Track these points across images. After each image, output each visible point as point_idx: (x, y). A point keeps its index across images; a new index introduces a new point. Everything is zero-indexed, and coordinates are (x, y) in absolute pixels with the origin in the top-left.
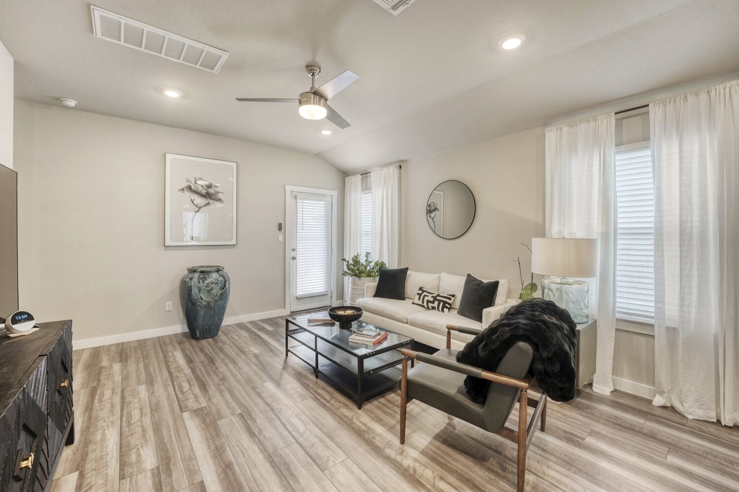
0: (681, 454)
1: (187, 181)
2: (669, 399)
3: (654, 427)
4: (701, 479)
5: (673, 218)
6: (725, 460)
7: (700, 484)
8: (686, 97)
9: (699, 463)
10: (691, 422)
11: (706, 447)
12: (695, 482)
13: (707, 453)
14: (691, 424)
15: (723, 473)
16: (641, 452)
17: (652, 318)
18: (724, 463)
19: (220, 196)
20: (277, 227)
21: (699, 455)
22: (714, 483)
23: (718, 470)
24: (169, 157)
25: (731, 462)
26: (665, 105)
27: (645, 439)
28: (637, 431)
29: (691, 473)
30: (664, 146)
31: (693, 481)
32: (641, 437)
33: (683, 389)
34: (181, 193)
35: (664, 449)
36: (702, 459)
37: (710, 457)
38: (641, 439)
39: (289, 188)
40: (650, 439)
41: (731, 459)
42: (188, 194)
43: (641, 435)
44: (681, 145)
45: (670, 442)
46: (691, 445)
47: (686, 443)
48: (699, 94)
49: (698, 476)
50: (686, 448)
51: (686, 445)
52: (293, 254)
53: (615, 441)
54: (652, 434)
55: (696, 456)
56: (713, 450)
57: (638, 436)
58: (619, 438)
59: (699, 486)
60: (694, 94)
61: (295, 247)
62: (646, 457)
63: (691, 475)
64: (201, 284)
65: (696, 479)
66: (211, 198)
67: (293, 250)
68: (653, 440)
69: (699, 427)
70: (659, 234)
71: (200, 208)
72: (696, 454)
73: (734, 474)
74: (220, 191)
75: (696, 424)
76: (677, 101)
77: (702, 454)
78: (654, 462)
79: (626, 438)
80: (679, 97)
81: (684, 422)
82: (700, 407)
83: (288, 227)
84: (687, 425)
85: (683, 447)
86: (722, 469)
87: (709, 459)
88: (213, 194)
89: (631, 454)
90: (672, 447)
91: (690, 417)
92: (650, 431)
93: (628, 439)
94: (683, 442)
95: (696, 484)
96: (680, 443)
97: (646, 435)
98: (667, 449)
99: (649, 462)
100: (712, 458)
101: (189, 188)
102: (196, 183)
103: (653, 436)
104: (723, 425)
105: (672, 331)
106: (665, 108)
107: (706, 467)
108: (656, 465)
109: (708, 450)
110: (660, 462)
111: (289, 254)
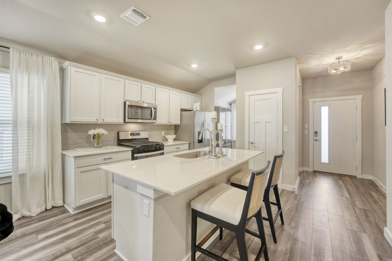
0: (42, 232)
2: (22, 213)
3: (21, 230)
4: (56, 234)
5: (23, 115)
6: (57, 221)
7: (57, 236)
8: (32, 54)
9: (51, 230)
10: (36, 217)
11: (48, 222)
12: (55, 237)
13: (51, 224)
14: (36, 218)
15: (60, 226)
16: (25, 246)
17: (11, 172)
18: (58, 222)
21: (49, 227)
22: (61, 231)
23: (58, 226)
25: (60, 221)
26: (20, 53)
27: (22, 239)
28: (14, 239)
29: (51, 235)
30: (19, 75)
31: (54, 237)
32: (19, 240)
33: (30, 203)
35: (34, 235)
36: (51, 227)
37: (52, 224)
38: (20, 241)
40: (24, 237)
41: (59, 219)
43: (18, 239)
44: (29, 78)
45: (34, 231)
46: (43, 225)
47: (41, 226)
48: (38, 56)
49: (54, 234)
50: (42, 228)
51: (41, 227)
53: (7, 253)
54: (23, 234)
55: (48, 228)
56: (51, 221)
57: (17, 241)
58: (8, 250)
59: (57, 237)
60: (36, 55)
62: (29, 245)
63: (52, 236)
65: (54, 236)
68: (26, 236)
69: (40, 216)
70: (15, 124)
72: (47, 227)
73: (63, 223)
75: (39, 216)
76: (27, 54)
77: (49, 226)
78: (35, 244)
79: (11, 247)
80: (28, 53)
81: (33, 219)
82: (38, 208)
84: (35, 219)
85: (41, 229)
86: (59, 225)
87: (53, 225)
89: (20, 251)
90: (36, 232)
91: (34, 215)
92: (21, 234)
93: (13, 246)
94: (39, 227)
95: (56, 237)
96: (38, 228)
97: (20, 237)
98: (36, 235)
99: (32, 246)
100: (53, 224)
103: (24, 234)
104: (48, 209)
105: (22, 176)
106: (20, 54)
107: (54, 229)
108: (36, 244)
109: (50, 223)
110: (37, 242)
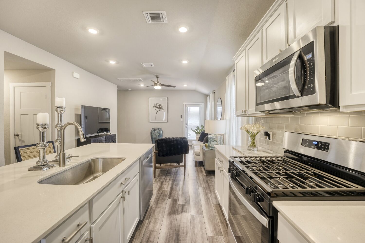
1: (155, 104)
19: (163, 108)
20: (180, 116)
24: (150, 98)
34: (153, 108)
39: (185, 104)
42: (155, 108)
52: (186, 126)
61: (187, 123)
64: (154, 132)
66: (160, 109)
67: (187, 124)
71: (158, 111)
74: (163, 106)
83: (184, 117)
88: (161, 107)
101: (155, 106)
102: (157, 105)
111: (185, 125)
